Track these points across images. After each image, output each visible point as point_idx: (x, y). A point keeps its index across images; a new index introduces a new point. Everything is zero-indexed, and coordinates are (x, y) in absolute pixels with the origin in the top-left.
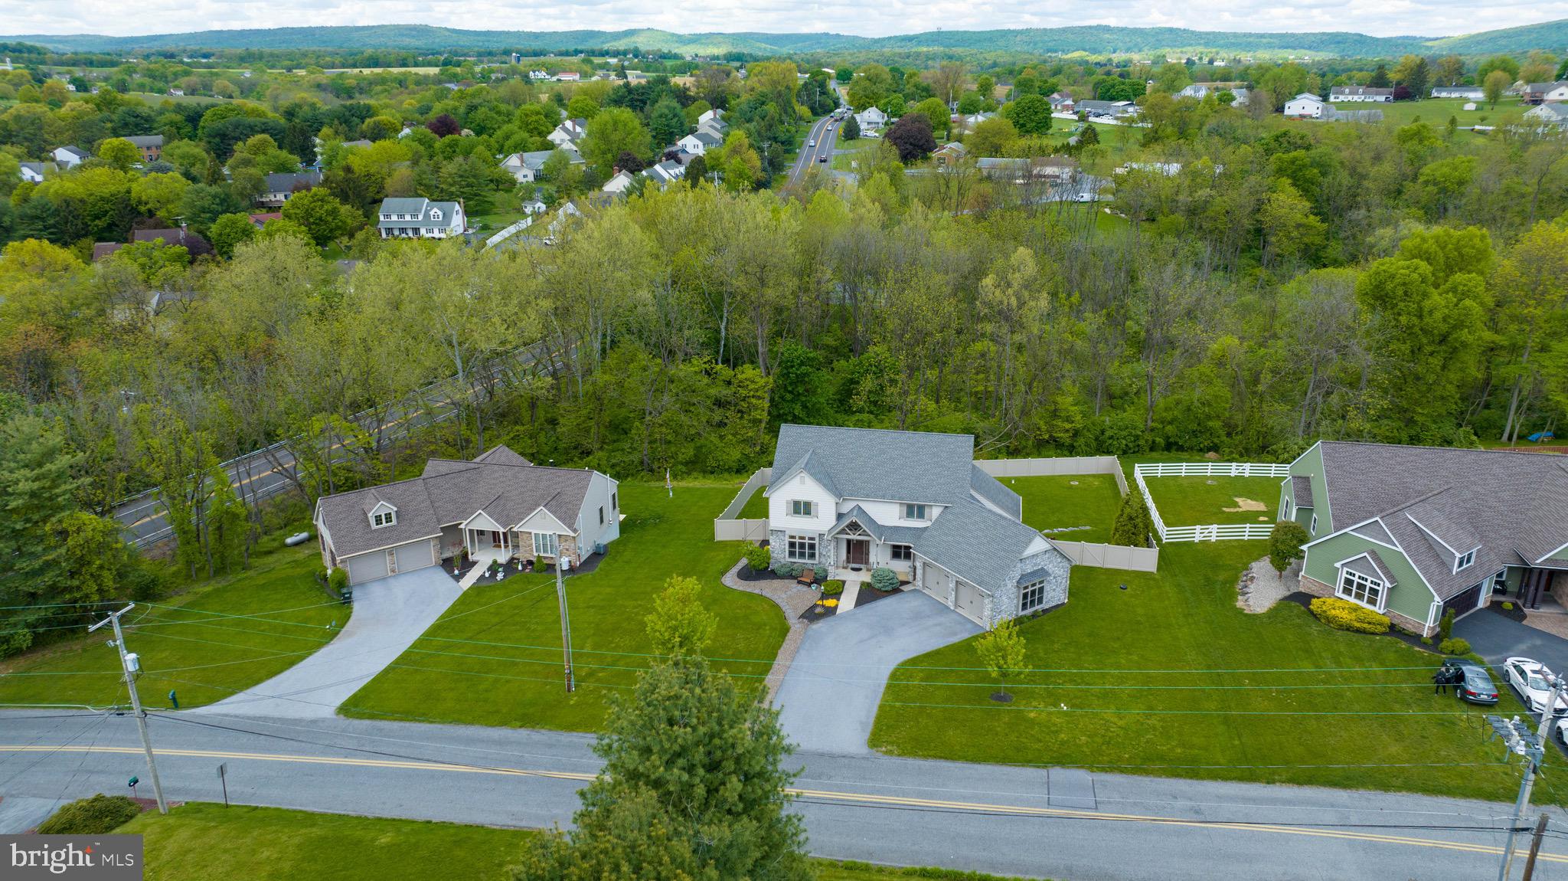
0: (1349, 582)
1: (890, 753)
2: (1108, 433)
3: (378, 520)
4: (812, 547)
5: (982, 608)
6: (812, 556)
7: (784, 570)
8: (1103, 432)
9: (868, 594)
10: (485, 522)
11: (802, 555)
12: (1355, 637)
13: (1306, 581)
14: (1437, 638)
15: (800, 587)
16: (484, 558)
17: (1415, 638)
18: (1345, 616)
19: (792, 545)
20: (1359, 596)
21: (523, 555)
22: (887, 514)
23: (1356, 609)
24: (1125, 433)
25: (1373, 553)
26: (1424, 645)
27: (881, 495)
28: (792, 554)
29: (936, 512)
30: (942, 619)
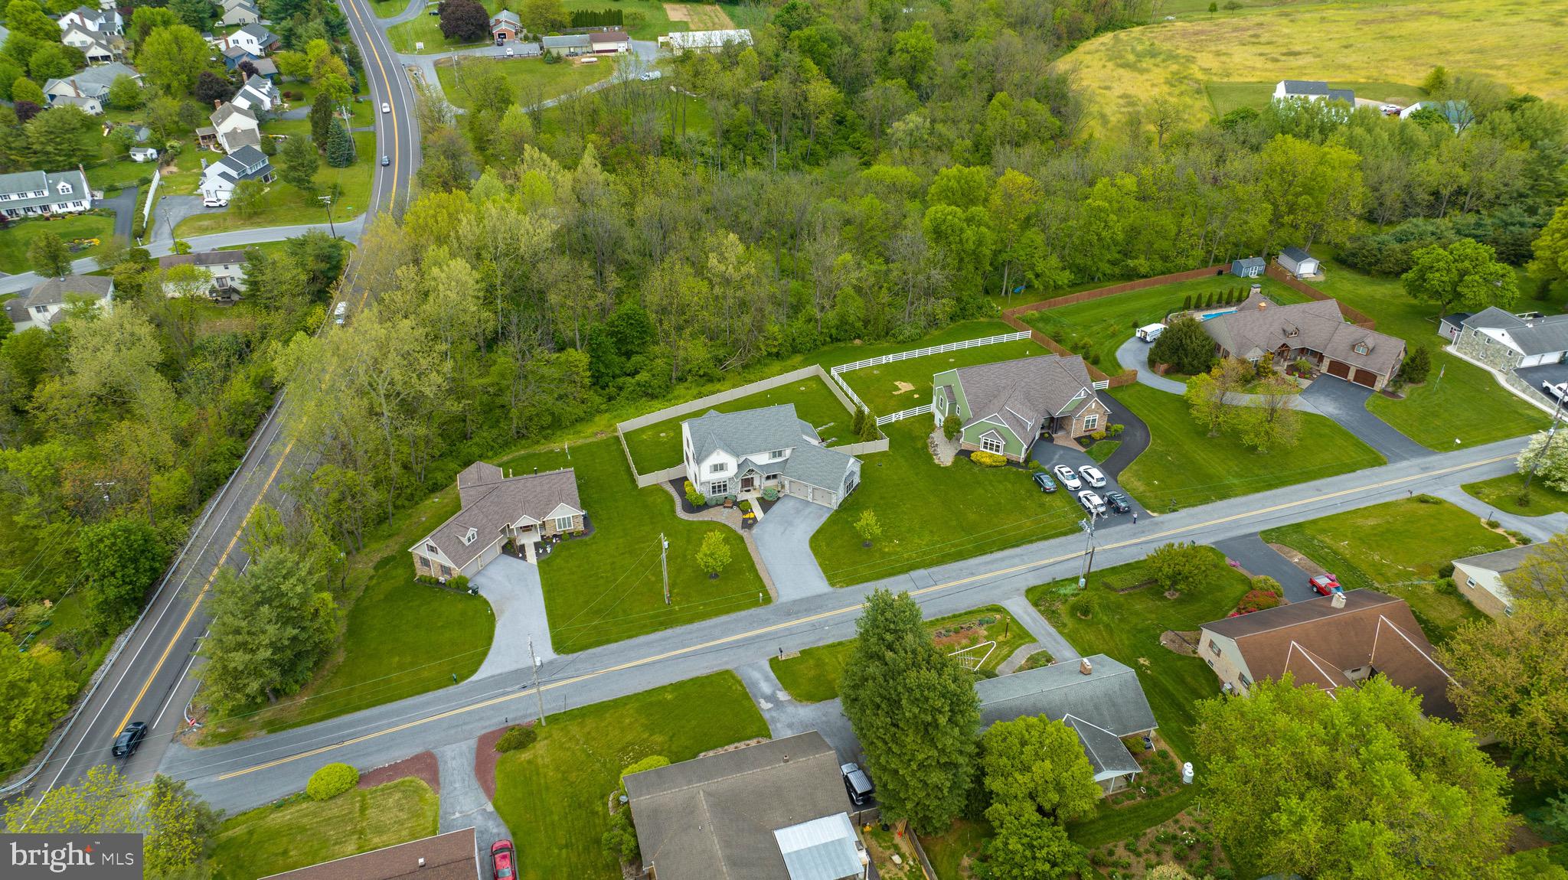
0: (986, 443)
1: (841, 587)
2: (798, 341)
3: (469, 540)
4: (725, 486)
5: (831, 498)
6: (725, 490)
7: (714, 503)
8: (794, 340)
9: (766, 504)
10: (526, 520)
11: (720, 491)
12: (994, 470)
13: (965, 443)
14: (1027, 461)
15: (727, 510)
16: (529, 541)
17: (1017, 464)
18: (988, 461)
19: (714, 488)
20: (991, 449)
21: (549, 533)
22: (762, 459)
23: (991, 456)
24: (807, 339)
25: (996, 429)
26: (1022, 467)
27: (758, 450)
28: (714, 492)
29: (788, 453)
30: (810, 509)
